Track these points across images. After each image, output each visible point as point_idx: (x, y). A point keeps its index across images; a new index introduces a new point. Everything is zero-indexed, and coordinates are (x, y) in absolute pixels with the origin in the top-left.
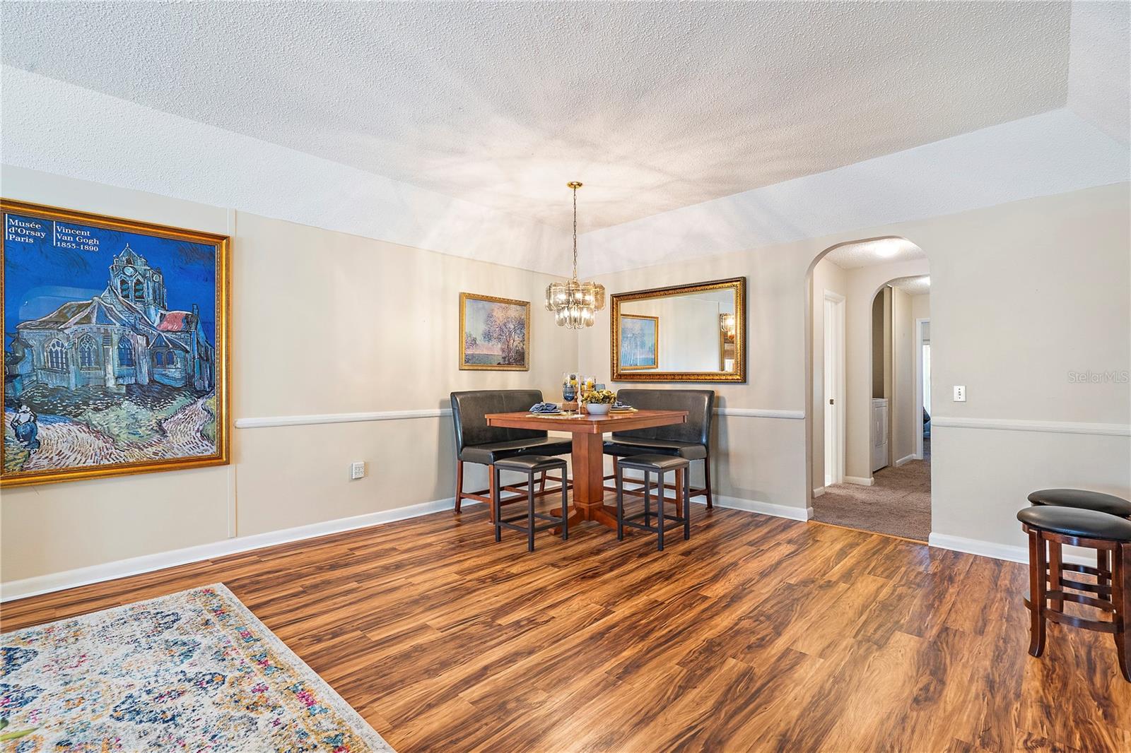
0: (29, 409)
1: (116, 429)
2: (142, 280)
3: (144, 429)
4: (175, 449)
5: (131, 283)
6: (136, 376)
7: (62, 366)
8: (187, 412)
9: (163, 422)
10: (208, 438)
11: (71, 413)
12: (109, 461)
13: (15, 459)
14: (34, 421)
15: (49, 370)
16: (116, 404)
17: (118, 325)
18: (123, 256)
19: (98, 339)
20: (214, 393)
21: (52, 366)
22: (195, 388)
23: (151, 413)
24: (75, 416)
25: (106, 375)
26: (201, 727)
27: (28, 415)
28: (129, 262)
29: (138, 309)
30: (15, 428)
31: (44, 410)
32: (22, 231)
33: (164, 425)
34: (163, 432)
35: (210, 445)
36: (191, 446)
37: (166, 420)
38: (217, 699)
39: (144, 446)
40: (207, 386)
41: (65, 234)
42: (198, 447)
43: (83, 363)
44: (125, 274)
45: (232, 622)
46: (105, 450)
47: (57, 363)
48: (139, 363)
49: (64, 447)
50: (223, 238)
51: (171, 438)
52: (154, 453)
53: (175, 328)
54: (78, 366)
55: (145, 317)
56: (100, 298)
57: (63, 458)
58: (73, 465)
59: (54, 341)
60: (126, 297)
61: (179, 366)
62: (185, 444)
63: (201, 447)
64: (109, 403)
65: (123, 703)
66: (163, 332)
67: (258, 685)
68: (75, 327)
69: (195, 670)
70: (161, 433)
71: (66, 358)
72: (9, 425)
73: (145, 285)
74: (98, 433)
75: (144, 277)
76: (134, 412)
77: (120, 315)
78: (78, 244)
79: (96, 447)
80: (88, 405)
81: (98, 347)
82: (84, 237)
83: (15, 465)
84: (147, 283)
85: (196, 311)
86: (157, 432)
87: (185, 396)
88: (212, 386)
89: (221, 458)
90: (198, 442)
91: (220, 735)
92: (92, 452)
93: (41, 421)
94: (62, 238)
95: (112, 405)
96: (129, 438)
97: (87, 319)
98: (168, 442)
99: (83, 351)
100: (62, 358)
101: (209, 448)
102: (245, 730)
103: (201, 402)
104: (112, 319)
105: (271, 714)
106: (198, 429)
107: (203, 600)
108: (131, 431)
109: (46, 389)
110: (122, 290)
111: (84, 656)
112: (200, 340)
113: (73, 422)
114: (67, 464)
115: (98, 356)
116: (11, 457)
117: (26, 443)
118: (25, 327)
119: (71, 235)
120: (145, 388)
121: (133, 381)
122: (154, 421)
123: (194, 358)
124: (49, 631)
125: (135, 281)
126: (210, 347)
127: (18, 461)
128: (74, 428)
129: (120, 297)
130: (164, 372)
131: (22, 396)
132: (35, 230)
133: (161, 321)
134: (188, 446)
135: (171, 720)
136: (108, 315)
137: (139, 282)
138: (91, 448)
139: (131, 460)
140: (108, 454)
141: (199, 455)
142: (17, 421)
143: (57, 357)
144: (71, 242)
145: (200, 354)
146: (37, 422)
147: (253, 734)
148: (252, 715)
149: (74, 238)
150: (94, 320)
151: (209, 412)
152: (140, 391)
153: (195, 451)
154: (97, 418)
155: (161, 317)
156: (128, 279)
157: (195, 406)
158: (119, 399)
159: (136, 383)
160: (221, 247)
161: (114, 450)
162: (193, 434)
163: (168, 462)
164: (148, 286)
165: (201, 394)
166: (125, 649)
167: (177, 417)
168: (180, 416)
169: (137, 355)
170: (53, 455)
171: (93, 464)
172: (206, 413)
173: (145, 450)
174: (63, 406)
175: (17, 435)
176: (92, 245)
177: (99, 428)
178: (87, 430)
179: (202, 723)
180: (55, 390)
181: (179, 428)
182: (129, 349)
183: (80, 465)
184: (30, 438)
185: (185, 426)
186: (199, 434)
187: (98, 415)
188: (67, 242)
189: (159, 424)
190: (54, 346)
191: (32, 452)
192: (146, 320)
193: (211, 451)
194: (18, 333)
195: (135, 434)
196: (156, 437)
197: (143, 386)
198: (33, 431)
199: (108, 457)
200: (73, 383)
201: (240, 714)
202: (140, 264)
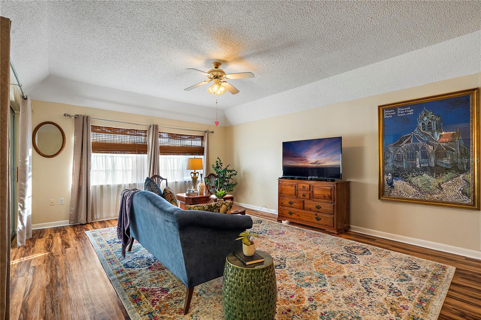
0: (391, 175)
1: (420, 185)
2: (430, 121)
3: (432, 186)
4: (448, 198)
5: (426, 124)
6: (429, 163)
7: (401, 160)
8: (454, 180)
9: (441, 184)
10: (466, 195)
11: (404, 177)
12: (418, 197)
13: (387, 191)
14: (392, 179)
15: (397, 161)
16: (420, 174)
17: (421, 142)
18: (423, 113)
19: (413, 149)
20: (470, 171)
21: (398, 160)
22: (458, 169)
23: (435, 180)
24: (405, 178)
25: (416, 163)
26: (372, 301)
27: (391, 177)
28: (425, 115)
29: (429, 134)
30: (387, 181)
31: (396, 176)
32: (389, 114)
33: (442, 185)
34: (442, 189)
35: (467, 198)
36: (456, 197)
37: (443, 183)
38: (388, 298)
39: (432, 193)
40: (465, 168)
41: (402, 111)
42: (461, 198)
43: (408, 158)
44: (423, 120)
45: (435, 282)
46: (416, 193)
47: (399, 158)
48: (430, 157)
49: (401, 189)
50: (474, 90)
51: (445, 192)
52: (437, 198)
53: (447, 140)
54: (406, 159)
55: (433, 137)
56: (414, 132)
57: (401, 193)
58: (405, 197)
59: (398, 151)
60: (424, 130)
61: (449, 158)
62: (453, 196)
63: (462, 198)
64: (417, 174)
65: (367, 279)
66: (441, 143)
67: (407, 306)
68: (405, 145)
69: (397, 286)
70: (441, 189)
71: (402, 157)
72: (385, 180)
73: (432, 123)
74: (414, 186)
75: (432, 120)
76: (428, 179)
77: (422, 138)
78: (406, 113)
79: (413, 191)
80: (410, 175)
81: (413, 152)
82: (408, 110)
83: (387, 193)
84: (433, 122)
85: (458, 131)
86: (438, 188)
87: (453, 172)
88: (468, 168)
89: (475, 206)
90: (461, 196)
91: (372, 307)
92: (411, 193)
93: (395, 179)
94: (401, 112)
95: (419, 175)
96: (426, 189)
97: (409, 141)
98: (444, 193)
99: (408, 154)
100: (401, 156)
101: (467, 200)
102: (380, 312)
103: (462, 176)
104: (419, 140)
105: (394, 317)
106: (460, 189)
107: (437, 268)
108: (427, 187)
109: (396, 168)
110: (423, 127)
111: (378, 262)
112: (461, 145)
113: (404, 180)
114: (403, 196)
115: (413, 155)
116: (386, 190)
117: (390, 186)
118: (390, 147)
119: (404, 110)
120: (433, 168)
121: (427, 165)
122: (437, 183)
123: (458, 154)
124: (381, 251)
125: (428, 122)
126: (467, 148)
127: (388, 192)
128: (405, 183)
129: (422, 131)
130: (441, 161)
131: (389, 170)
132: (392, 112)
133: (440, 138)
134: (455, 197)
135: (369, 292)
136: (417, 138)
137: (429, 123)
138: (411, 191)
139: (427, 199)
140: (417, 194)
141: (461, 202)
142: (388, 178)
143: (399, 157)
144: (403, 113)
145: (461, 152)
146: (393, 180)
147: (380, 316)
148: (389, 311)
149: (405, 112)
150: (412, 141)
151: (467, 181)
152: (430, 169)
153: (458, 200)
154: (413, 180)
155: (440, 136)
156: (425, 122)
157: (458, 178)
158: (421, 173)
159: (429, 166)
160: (474, 94)
161: (419, 193)
162: (457, 191)
163: (444, 202)
164: (434, 123)
165: (462, 172)
166: (390, 267)
167: (448, 182)
168: (450, 182)
169: (429, 154)
170: (398, 192)
171: (412, 198)
172: (465, 182)
173: (433, 195)
174: (401, 174)
175: (388, 183)
176: (411, 112)
177: (414, 184)
178: (409, 184)
179: (374, 299)
180: (399, 169)
181: (449, 187)
182: (426, 152)
183: (407, 197)
184: (391, 184)
185: (453, 187)
186: (461, 192)
187: (413, 179)
188: (402, 113)
189: (439, 184)
190: (398, 153)
191: (392, 190)
192: (433, 139)
193: (468, 201)
194: (388, 149)
195: (428, 188)
196: (438, 191)
197: (432, 167)
198: (392, 183)
199: (417, 196)
200: (405, 165)
201: (386, 307)
202: (430, 115)
